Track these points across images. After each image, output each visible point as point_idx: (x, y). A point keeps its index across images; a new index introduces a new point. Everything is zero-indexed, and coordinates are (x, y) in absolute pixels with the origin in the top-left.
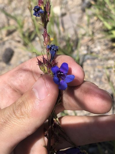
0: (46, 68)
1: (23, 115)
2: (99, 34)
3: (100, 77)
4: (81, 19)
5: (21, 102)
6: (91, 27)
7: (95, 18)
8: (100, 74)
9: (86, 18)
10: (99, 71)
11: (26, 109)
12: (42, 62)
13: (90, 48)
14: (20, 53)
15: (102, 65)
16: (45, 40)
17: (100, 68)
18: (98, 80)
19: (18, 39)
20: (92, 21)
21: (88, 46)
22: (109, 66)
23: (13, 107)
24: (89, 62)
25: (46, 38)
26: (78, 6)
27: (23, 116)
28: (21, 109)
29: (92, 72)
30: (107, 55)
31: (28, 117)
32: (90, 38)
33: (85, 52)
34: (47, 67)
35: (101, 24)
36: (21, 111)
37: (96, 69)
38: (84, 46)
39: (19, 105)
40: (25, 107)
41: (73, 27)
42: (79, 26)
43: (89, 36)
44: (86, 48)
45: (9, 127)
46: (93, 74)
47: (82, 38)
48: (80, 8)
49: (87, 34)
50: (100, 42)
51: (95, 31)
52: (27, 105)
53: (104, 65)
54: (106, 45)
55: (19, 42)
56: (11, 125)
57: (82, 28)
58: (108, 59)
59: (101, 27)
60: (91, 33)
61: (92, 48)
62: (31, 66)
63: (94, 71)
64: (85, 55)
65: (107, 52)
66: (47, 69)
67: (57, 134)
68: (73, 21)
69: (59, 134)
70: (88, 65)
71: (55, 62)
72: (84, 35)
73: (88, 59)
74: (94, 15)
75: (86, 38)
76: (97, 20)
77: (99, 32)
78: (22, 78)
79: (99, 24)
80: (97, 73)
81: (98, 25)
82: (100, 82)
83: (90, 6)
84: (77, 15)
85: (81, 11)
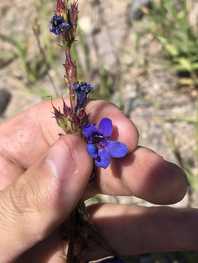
0: (69, 123)
1: (30, 207)
2: (156, 63)
3: (159, 137)
4: (125, 38)
5: (24, 183)
6: (142, 51)
7: (150, 37)
8: (158, 131)
9: (133, 37)
10: (158, 126)
11: (35, 197)
12: (62, 112)
13: (141, 88)
14: (22, 98)
15: (162, 116)
16: (67, 74)
17: (159, 121)
18: (155, 141)
19: (17, 73)
20: (143, 41)
21: (138, 85)
22: (174, 117)
23: (11, 192)
24: (139, 111)
25: (71, 71)
26: (120, 16)
27: (30, 209)
28: (25, 196)
29: (145, 128)
30: (171, 99)
31: (39, 210)
32: (141, 71)
33: (133, 94)
34: (71, 122)
35: (159, 47)
36: (26, 200)
37: (153, 123)
38: (132, 84)
39: (22, 188)
40: (33, 193)
41: (113, 52)
42: (122, 51)
43: (140, 66)
44: (134, 87)
45: (4, 228)
46: (147, 132)
47: (128, 71)
48: (123, 19)
49: (136, 65)
50: (158, 77)
51: (149, 58)
52: (37, 189)
53: (164, 116)
54: (169, 82)
55: (20, 78)
56: (8, 225)
57: (128, 53)
58: (172, 106)
59: (160, 52)
60: (142, 62)
61: (144, 87)
62: (39, 118)
63: (149, 126)
64: (132, 100)
65: (170, 94)
66: (72, 125)
67: (85, 236)
68: (112, 43)
69: (89, 236)
70: (137, 116)
71: (85, 114)
72: (130, 66)
73: (139, 105)
74: (148, 31)
75: (135, 71)
76: (152, 41)
77: (156, 60)
78: (23, 140)
79: (157, 47)
80: (153, 130)
81: (154, 49)
82: (159, 144)
83: (140, 16)
84: (119, 32)
85: (125, 26)
